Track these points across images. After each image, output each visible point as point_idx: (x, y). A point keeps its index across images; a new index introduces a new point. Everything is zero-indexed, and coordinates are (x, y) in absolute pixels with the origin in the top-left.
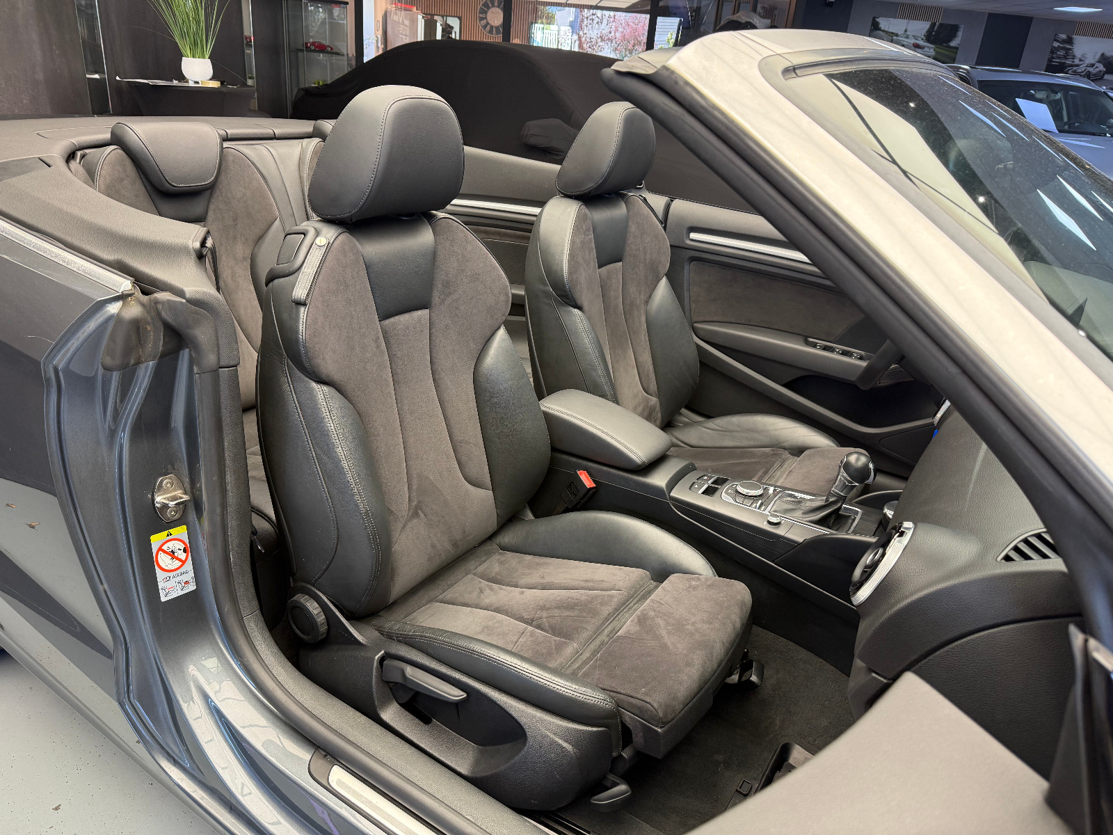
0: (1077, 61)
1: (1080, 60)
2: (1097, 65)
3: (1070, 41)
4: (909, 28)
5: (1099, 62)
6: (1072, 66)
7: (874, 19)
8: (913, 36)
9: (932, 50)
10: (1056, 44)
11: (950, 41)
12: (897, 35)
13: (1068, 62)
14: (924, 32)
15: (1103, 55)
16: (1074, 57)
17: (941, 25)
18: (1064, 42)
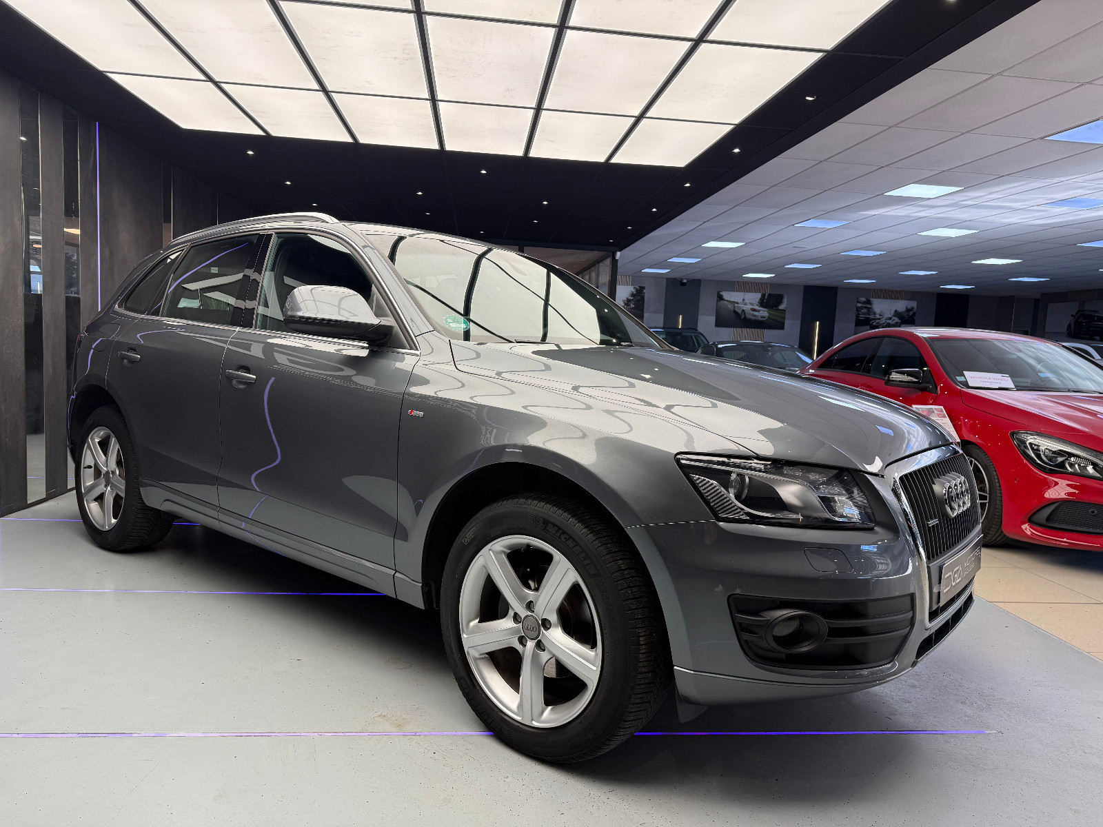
0: (878, 316)
1: (880, 315)
2: (893, 318)
3: (869, 302)
4: (746, 299)
5: (894, 315)
6: (874, 319)
7: (718, 292)
8: (751, 304)
9: (766, 312)
10: (859, 305)
11: (778, 305)
12: (737, 303)
13: (872, 317)
14: (758, 300)
15: (896, 311)
16: (875, 313)
17: (770, 295)
18: (864, 303)
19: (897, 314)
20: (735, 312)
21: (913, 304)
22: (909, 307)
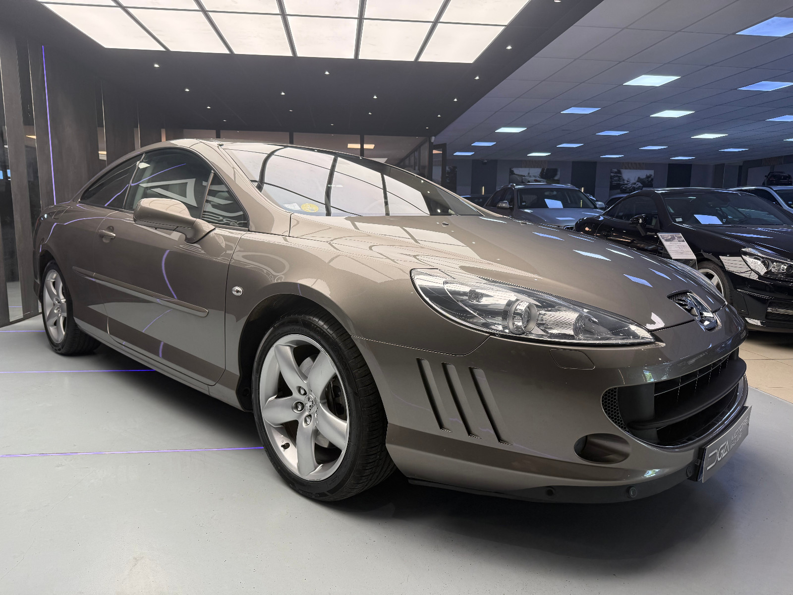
0: (626, 182)
1: (628, 181)
3: (619, 172)
4: (530, 173)
5: (637, 182)
6: (624, 185)
8: (534, 176)
11: (554, 177)
13: (622, 183)
14: (539, 173)
15: (639, 178)
16: (624, 180)
17: (548, 169)
18: (616, 173)
19: (640, 180)
21: (651, 172)
22: (648, 175)
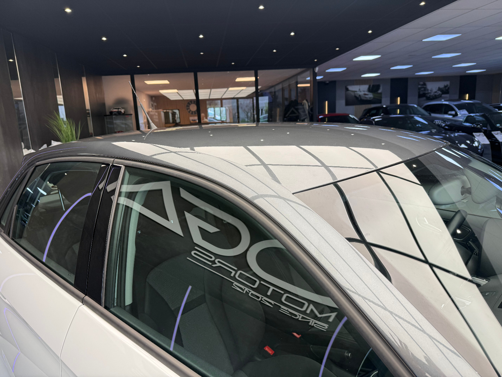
1: (431, 91)
2: (438, 92)
3: (425, 84)
5: (438, 90)
6: (428, 93)
7: (346, 87)
8: (364, 91)
9: (372, 95)
11: (378, 90)
12: (356, 91)
14: (367, 88)
16: (428, 90)
17: (373, 86)
18: (422, 85)
19: (440, 89)
20: (355, 97)
21: (447, 83)
22: (446, 85)
